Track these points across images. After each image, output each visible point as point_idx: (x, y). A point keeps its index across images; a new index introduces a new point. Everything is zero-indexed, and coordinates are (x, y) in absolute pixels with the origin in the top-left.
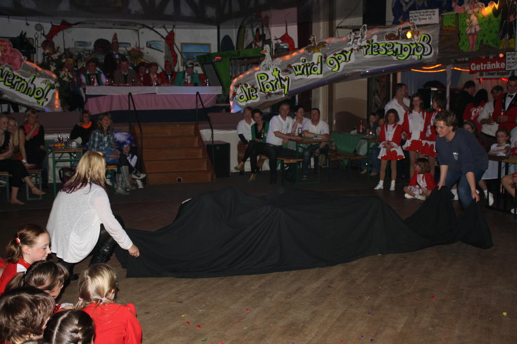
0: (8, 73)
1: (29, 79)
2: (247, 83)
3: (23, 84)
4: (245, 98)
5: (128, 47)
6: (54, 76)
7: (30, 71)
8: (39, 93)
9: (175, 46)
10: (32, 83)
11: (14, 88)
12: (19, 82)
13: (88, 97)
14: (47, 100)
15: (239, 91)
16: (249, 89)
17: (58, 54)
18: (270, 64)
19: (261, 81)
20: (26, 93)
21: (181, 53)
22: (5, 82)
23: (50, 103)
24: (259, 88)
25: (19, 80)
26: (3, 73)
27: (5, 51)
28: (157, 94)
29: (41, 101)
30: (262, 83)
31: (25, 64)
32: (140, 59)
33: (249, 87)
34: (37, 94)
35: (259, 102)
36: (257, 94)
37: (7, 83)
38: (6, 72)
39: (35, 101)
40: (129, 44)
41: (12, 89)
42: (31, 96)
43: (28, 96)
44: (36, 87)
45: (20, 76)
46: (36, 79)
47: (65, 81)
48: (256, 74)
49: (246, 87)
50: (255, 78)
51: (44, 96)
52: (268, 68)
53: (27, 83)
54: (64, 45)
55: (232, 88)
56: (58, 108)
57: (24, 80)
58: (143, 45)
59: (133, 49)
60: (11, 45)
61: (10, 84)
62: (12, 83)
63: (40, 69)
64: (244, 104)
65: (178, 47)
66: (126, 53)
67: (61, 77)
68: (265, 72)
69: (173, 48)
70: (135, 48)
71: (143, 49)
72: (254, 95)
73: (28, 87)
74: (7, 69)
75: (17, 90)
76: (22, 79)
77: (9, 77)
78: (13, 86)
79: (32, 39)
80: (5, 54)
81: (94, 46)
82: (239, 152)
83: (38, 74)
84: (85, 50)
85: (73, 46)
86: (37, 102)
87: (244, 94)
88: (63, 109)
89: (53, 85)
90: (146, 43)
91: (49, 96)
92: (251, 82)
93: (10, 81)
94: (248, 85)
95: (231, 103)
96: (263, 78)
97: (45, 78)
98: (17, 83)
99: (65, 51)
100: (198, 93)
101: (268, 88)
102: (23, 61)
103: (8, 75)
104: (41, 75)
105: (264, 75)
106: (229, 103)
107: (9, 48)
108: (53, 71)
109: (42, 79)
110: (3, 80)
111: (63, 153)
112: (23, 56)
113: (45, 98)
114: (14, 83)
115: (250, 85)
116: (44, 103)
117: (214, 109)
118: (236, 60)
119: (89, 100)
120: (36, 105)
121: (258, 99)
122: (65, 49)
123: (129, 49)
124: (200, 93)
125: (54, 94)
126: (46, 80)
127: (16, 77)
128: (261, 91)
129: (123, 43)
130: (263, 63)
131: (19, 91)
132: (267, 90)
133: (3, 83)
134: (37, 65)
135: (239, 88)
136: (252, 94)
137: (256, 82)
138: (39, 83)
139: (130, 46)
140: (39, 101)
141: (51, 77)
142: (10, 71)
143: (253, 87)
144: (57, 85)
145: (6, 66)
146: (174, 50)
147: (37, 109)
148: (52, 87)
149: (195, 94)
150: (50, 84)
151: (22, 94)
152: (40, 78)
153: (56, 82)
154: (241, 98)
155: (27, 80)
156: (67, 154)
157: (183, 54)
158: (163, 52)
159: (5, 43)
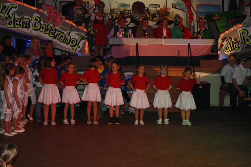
0: (52, 28)
1: (67, 32)
2: (231, 37)
3: (62, 36)
4: (230, 49)
5: (157, 8)
6: (85, 30)
7: (67, 27)
8: (73, 42)
9: (191, 7)
10: (69, 35)
11: (55, 38)
12: (59, 34)
13: (112, 46)
14: (79, 47)
15: (225, 43)
16: (233, 42)
17: (88, 15)
18: (250, 22)
19: (242, 35)
20: (64, 42)
21: (196, 13)
22: (49, 34)
23: (81, 49)
24: (241, 41)
25: (60, 33)
26: (49, 28)
27: (50, 12)
28: (163, 44)
29: (75, 48)
30: (243, 37)
31: (64, 22)
32: (167, 17)
33: (233, 40)
34: (72, 43)
35: (240, 52)
36: (239, 45)
37: (51, 35)
38: (51, 27)
39: (71, 47)
40: (159, 5)
41: (54, 39)
42: (68, 44)
43: (65, 44)
44: (72, 38)
45: (60, 30)
46: (72, 32)
47: (91, 34)
48: (239, 30)
49: (231, 40)
50: (238, 33)
51: (77, 44)
52: (248, 25)
53: (65, 34)
54: (110, 6)
55: (220, 41)
56: (87, 53)
57: (63, 33)
58: (169, 6)
59: (162, 10)
60: (54, 8)
61: (53, 36)
62: (54, 34)
63: (74, 25)
64: (229, 53)
65: (194, 7)
66: (156, 13)
67: (89, 31)
68: (246, 29)
69: (190, 9)
70: (163, 8)
71: (169, 9)
72: (237, 46)
73: (66, 38)
74: (51, 25)
75: (57, 40)
76: (61, 32)
77: (52, 30)
78: (55, 37)
79: (85, 2)
80: (50, 15)
81: (132, 7)
82: (220, 90)
83: (73, 29)
84: (126, 10)
85: (117, 7)
86: (72, 48)
87: (229, 45)
88: (91, 54)
89: (84, 36)
90: (172, 4)
91: (81, 45)
92: (235, 36)
93: (53, 33)
94: (232, 38)
95: (219, 52)
96: (244, 33)
97: (78, 31)
98: (58, 35)
99: (111, 11)
100: (189, 44)
101: (247, 41)
102: (63, 20)
103: (52, 29)
104: (76, 30)
105: (245, 31)
106: (218, 53)
107: (53, 11)
108: (83, 26)
109: (75, 33)
110: (48, 32)
111: (79, 85)
112: (63, 16)
113: (78, 46)
114: (56, 35)
115: (234, 39)
116: (77, 49)
117: (207, 57)
118: (233, 18)
119: (113, 48)
120: (71, 51)
121: (240, 50)
122: (111, 9)
123: (158, 9)
124: (190, 45)
125: (85, 43)
126: (79, 33)
127: (58, 30)
128: (242, 43)
129: (154, 5)
130: (244, 21)
131: (59, 40)
132: (247, 43)
133: (48, 35)
134: (73, 22)
135: (226, 41)
136: (235, 46)
137: (238, 36)
138: (74, 35)
139: (159, 7)
140: (73, 48)
141: (82, 31)
142: (53, 26)
143: (236, 40)
144: (86, 37)
145: (51, 23)
146: (191, 10)
147: (71, 53)
148: (83, 38)
149: (188, 45)
150: (82, 36)
151: (61, 42)
152: (74, 32)
153: (85, 35)
154: (227, 49)
155: (65, 33)
156: (82, 85)
157: (198, 13)
158: (185, 11)
159: (50, 7)
